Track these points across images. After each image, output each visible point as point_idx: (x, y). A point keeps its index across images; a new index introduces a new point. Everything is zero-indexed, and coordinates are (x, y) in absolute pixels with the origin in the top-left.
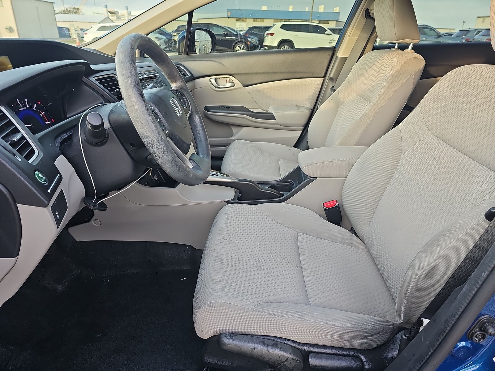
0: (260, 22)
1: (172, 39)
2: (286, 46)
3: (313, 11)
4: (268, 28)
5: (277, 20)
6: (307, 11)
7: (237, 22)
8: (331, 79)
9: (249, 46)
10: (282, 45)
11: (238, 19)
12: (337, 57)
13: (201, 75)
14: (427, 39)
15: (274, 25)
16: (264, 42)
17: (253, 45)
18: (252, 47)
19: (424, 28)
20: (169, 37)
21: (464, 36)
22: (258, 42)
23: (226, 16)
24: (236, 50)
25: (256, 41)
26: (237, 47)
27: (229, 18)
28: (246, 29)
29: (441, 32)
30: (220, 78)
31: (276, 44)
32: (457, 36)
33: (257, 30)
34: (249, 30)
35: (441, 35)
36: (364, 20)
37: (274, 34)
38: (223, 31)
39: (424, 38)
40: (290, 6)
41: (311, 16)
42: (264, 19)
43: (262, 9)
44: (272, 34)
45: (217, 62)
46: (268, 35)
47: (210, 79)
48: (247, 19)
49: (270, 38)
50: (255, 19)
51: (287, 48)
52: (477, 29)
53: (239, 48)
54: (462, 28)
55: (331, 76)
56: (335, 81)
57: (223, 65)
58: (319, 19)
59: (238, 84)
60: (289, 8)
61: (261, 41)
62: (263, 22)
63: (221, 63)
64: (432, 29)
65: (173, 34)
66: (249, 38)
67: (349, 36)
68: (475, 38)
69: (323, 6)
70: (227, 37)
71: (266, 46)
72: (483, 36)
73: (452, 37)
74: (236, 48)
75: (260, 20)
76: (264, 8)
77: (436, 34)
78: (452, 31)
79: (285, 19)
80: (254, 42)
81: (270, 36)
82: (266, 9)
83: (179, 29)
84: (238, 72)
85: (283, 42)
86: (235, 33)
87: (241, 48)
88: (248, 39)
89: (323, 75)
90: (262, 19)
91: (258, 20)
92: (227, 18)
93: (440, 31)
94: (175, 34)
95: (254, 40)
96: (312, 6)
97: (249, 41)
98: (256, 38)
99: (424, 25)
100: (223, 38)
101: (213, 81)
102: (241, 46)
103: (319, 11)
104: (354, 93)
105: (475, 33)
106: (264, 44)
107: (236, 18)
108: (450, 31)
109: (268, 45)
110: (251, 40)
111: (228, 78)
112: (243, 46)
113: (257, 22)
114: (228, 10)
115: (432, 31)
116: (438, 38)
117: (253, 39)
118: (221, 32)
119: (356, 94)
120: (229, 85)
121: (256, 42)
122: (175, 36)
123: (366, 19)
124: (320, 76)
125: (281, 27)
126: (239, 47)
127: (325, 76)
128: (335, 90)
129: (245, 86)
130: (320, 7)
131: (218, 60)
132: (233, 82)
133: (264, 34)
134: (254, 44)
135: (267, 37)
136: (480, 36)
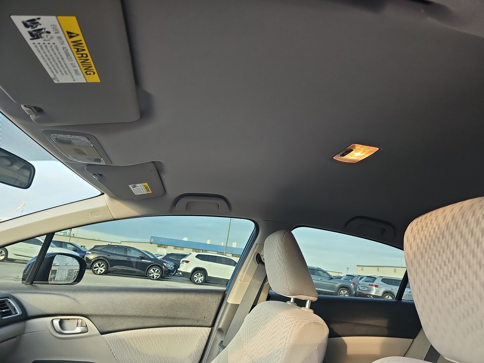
0: (180, 250)
1: (85, 256)
2: (199, 274)
3: (227, 246)
4: (184, 256)
5: (195, 250)
6: (222, 245)
7: (158, 247)
8: (220, 330)
9: (164, 270)
10: (196, 272)
11: (160, 246)
12: (227, 303)
13: (40, 313)
14: (322, 280)
15: (190, 254)
16: (179, 268)
17: (167, 270)
18: (167, 271)
19: (319, 270)
20: (83, 254)
21: (350, 280)
22: (173, 267)
23: (149, 242)
24: (150, 272)
25: (172, 266)
26: (152, 270)
27: (151, 243)
28: (165, 254)
29: (333, 274)
30: (68, 319)
31: (190, 271)
32: (345, 279)
33: (175, 256)
34: (167, 255)
35: (332, 277)
36: (256, 265)
37: (189, 261)
38: (141, 254)
39: (320, 279)
40: (208, 240)
41: (225, 250)
42: (184, 247)
43: (183, 240)
44: (187, 262)
45: (70, 297)
46: (184, 262)
47: (52, 320)
48: (168, 246)
49: (185, 265)
50: (176, 247)
51: (201, 275)
52: (359, 276)
53: (153, 272)
54: (347, 273)
55: (220, 326)
56: (224, 333)
57: (77, 301)
58: (232, 253)
59: (93, 329)
60: (207, 241)
61: (177, 266)
62: (183, 250)
63: (74, 299)
64: (324, 272)
65: (88, 252)
66: (166, 263)
67: (240, 280)
68: (359, 282)
69: (235, 243)
70: (143, 260)
71: (180, 271)
72: (365, 281)
73: (341, 280)
74: (150, 271)
75: (180, 248)
76: (185, 239)
77: (328, 276)
78: (340, 275)
79: (203, 250)
80: (169, 267)
81: (185, 263)
82: (187, 240)
83: (95, 249)
84: (97, 313)
85: (197, 270)
86: (152, 257)
87: (155, 272)
88: (164, 263)
89: (210, 324)
90: (182, 248)
91: (178, 248)
92: (150, 244)
93: (331, 274)
94: (90, 253)
95: (170, 265)
96: (226, 242)
97: (165, 266)
98: (172, 263)
99: (318, 268)
100: (139, 260)
101: (56, 323)
102: (156, 269)
103: (233, 247)
104: (246, 356)
105: (359, 279)
106: (178, 269)
107: (158, 244)
108: (339, 274)
109: (183, 271)
110: (167, 265)
111: (81, 320)
112: (157, 269)
113: (177, 249)
114: (152, 237)
115: (325, 273)
116: (330, 279)
117: (168, 265)
118: (138, 255)
119: (248, 358)
120: (78, 330)
121: (171, 268)
122: (89, 254)
123: (258, 264)
124: (207, 325)
125: (196, 257)
126: (153, 270)
127: (213, 326)
128: (224, 347)
129: (102, 333)
130: (233, 243)
131: (72, 295)
132: (87, 326)
133: (180, 261)
134: (169, 269)
135: (183, 264)
136: (363, 281)
